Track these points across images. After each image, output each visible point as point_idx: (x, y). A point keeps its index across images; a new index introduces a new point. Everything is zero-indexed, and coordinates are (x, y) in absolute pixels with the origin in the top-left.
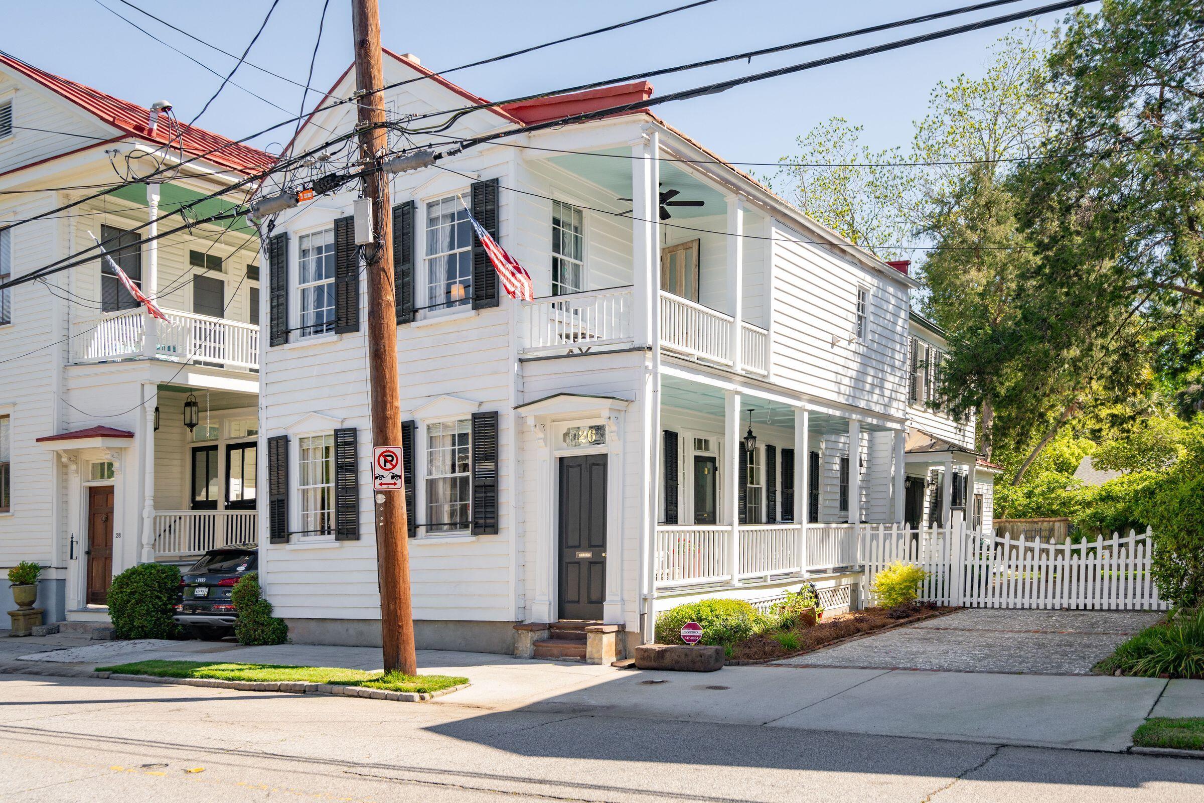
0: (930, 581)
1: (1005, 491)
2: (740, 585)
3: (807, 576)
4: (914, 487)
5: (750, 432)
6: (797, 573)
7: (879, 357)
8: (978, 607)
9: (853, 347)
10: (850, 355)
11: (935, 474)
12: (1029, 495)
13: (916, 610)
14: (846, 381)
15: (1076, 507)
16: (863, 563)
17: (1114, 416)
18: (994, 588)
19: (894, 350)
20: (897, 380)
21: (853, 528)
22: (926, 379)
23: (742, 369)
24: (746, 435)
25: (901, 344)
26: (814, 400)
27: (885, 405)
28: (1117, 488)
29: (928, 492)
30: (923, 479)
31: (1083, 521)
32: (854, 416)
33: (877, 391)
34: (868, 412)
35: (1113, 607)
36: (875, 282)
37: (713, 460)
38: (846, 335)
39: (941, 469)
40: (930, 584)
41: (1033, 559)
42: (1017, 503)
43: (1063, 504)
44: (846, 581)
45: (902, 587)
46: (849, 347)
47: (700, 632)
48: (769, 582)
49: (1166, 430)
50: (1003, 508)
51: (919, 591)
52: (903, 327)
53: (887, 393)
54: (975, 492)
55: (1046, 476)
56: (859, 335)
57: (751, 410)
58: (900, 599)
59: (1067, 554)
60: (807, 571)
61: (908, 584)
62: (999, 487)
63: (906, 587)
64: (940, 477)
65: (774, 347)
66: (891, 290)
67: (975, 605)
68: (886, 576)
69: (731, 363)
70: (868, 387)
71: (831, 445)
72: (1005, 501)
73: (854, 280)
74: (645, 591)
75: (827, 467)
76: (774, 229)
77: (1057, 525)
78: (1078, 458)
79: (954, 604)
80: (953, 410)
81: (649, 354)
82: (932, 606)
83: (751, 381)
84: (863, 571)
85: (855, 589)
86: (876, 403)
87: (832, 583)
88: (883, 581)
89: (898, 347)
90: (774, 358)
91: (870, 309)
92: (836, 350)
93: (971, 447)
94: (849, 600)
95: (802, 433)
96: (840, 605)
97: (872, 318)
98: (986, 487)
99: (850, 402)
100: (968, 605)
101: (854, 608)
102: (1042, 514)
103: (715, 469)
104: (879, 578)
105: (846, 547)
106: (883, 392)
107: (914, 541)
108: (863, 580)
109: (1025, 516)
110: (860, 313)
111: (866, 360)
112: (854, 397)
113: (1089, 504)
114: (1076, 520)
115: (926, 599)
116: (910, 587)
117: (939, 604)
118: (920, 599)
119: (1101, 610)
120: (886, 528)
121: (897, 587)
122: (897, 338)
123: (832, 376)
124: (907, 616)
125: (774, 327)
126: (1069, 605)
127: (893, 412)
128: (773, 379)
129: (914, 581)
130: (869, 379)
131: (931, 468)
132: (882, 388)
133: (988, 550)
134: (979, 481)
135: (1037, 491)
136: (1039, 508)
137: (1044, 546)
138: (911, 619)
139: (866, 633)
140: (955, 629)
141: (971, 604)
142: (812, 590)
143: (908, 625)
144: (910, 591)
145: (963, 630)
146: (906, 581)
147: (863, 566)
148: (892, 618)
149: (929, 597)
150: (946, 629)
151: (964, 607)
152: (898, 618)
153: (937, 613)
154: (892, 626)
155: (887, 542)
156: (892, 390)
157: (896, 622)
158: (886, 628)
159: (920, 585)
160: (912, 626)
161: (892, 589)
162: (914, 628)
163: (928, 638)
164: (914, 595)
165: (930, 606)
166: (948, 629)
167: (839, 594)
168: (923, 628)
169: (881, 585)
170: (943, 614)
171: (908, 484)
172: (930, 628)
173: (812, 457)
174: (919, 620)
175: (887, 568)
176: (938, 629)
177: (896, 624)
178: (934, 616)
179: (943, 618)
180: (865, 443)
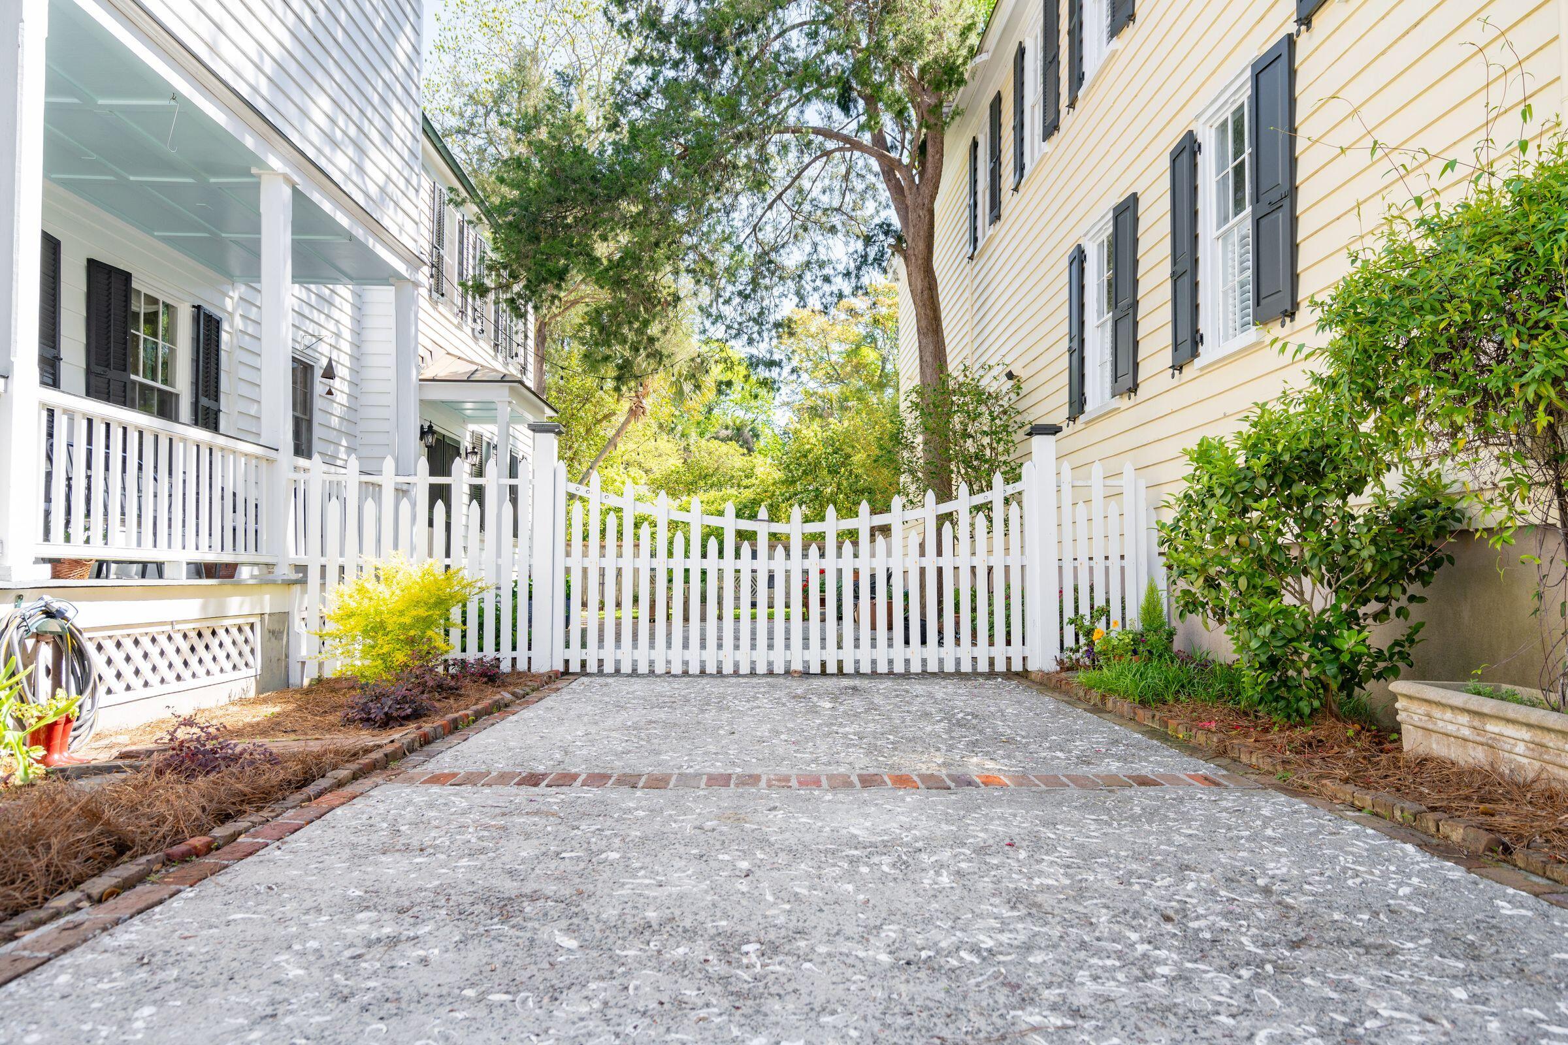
0: (482, 607)
3: (31, 576)
4: (439, 450)
7: (350, 70)
8: (601, 673)
11: (478, 438)
13: (447, 689)
16: (301, 559)
20: (398, 163)
30: (458, 443)
33: (347, 149)
34: (319, 174)
35: (899, 668)
40: (482, 614)
41: (721, 555)
44: (241, 607)
45: (407, 620)
51: (455, 634)
53: (375, 174)
58: (400, 657)
59: (796, 544)
61: (422, 612)
63: (418, 620)
67: (592, 667)
68: (361, 590)
70: (319, 118)
79: (541, 666)
82: (489, 675)
84: (303, 582)
85: (277, 628)
94: (257, 662)
96: (217, 677)
99: (261, 107)
100: (575, 667)
101: (273, 683)
104: (339, 596)
106: (362, 161)
107: (440, 505)
108: (305, 604)
112: (273, 106)
115: (472, 655)
116: (427, 622)
117: (505, 667)
118: (455, 654)
119: (858, 674)
121: (393, 622)
122: (398, 70)
124: (417, 713)
126: (806, 664)
127: (390, 226)
129: (440, 604)
131: (472, 427)
132: (360, 150)
137: (746, 525)
138: (427, 727)
139: (169, 860)
140: (598, 779)
141: (583, 664)
142: (54, 626)
143: (415, 758)
144: (429, 633)
145: (630, 781)
146: (417, 604)
147: (302, 569)
148: (367, 721)
149: (481, 649)
150: (566, 780)
151: (566, 672)
152: (388, 722)
153: (508, 696)
154: (343, 773)
155: (370, 505)
156: (388, 177)
157: (367, 751)
158: (311, 789)
159: (455, 613)
160: (432, 767)
161: (376, 629)
162: (436, 779)
163: (510, 887)
164: (439, 643)
165: (483, 674)
166: (574, 777)
167: (214, 644)
168: (472, 779)
169: (351, 615)
170: (522, 699)
171: (430, 439)
172: (503, 778)
173: (196, 320)
174: (454, 727)
175: (369, 572)
176: (533, 780)
177: (365, 760)
178: (501, 708)
179: (527, 714)
180: (346, 346)
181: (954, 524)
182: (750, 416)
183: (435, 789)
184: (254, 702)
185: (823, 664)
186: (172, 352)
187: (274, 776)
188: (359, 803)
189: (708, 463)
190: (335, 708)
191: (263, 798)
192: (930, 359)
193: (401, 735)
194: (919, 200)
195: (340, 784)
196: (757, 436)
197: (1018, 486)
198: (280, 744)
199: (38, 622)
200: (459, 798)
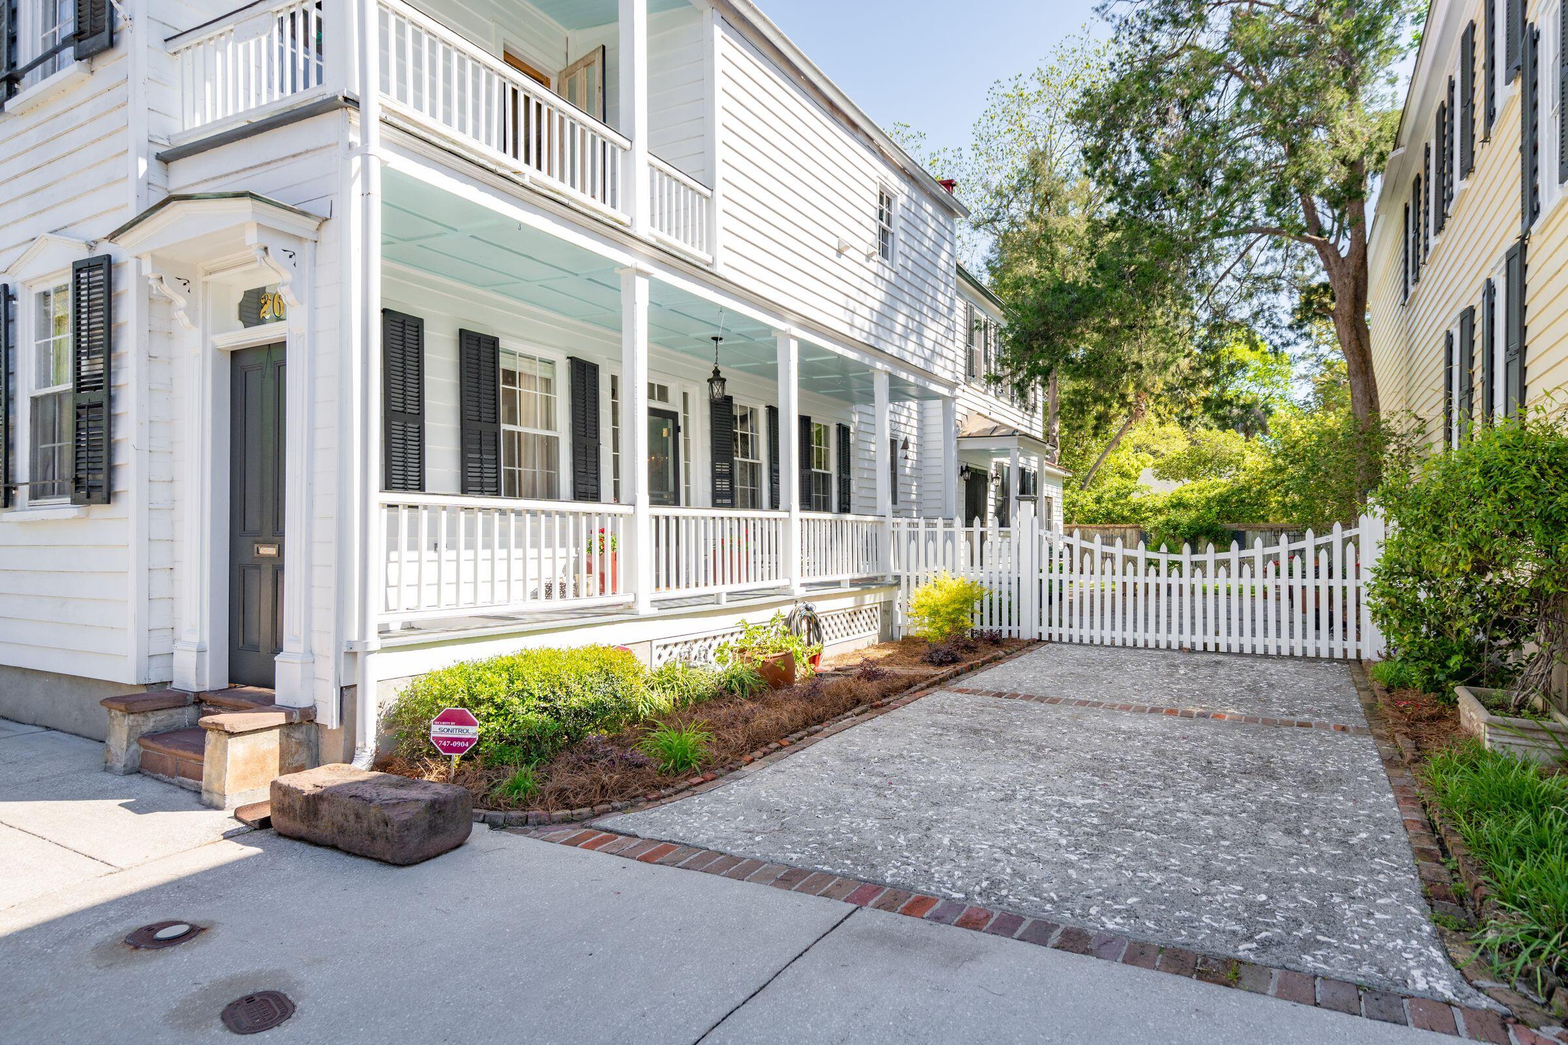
0: (991, 600)
1: (1074, 496)
2: (654, 611)
3: (800, 592)
4: (975, 481)
5: (716, 372)
6: (785, 587)
7: (914, 292)
9: (873, 266)
10: (870, 277)
11: (1000, 466)
12: (1098, 500)
13: (970, 648)
14: (865, 312)
15: (1148, 514)
16: (898, 572)
17: (1207, 400)
18: (1071, 603)
19: (936, 289)
20: (942, 330)
21: (882, 522)
22: (986, 356)
23: (651, 235)
24: (711, 376)
25: (947, 285)
26: (808, 324)
27: (925, 359)
28: (1188, 495)
29: (992, 487)
30: (986, 472)
31: (1156, 528)
32: (879, 365)
33: (913, 337)
34: (900, 362)
35: (1260, 650)
36: (905, 188)
37: (674, 416)
38: (864, 248)
39: (1006, 461)
40: (991, 604)
41: (1135, 574)
42: (1086, 508)
43: (1134, 510)
44: (872, 599)
45: (950, 610)
46: (866, 264)
47: (473, 731)
48: (724, 604)
49: (1225, 442)
50: (1072, 513)
51: (977, 617)
52: (948, 264)
53: (929, 344)
54: (1045, 494)
55: (1115, 482)
56: (884, 252)
57: (715, 339)
58: (947, 629)
59: (1187, 568)
60: (803, 585)
61: (957, 606)
62: (1068, 492)
63: (955, 610)
64: (1005, 470)
65: (721, 220)
66: (930, 209)
67: (1055, 638)
68: (927, 594)
69: (625, 219)
70: (899, 329)
71: (865, 419)
72: (1074, 506)
73: (873, 174)
74: (355, 635)
75: (862, 445)
76: (718, 31)
77: (1129, 531)
78: (1138, 470)
79: (1026, 635)
80: (1018, 385)
81: (354, 115)
82: (995, 640)
83: (670, 259)
84: (898, 584)
85: (887, 610)
86: (913, 354)
87: (849, 603)
88: (923, 601)
89: (942, 287)
90: (722, 238)
91: (898, 224)
92: (843, 260)
93: (1040, 436)
94: (878, 626)
95: (788, 372)
96: (863, 634)
97: (902, 236)
98: (1055, 490)
99: (872, 341)
100: (1045, 637)
101: (887, 638)
102: (1113, 521)
103: (677, 429)
104: (918, 595)
105: (872, 548)
106: (921, 340)
107: (949, 542)
108: (899, 595)
109: (1095, 522)
110: (884, 224)
111: (894, 292)
112: (877, 337)
113: (1160, 511)
114: (1148, 527)
115: (986, 627)
116: (961, 611)
117: (1005, 635)
118: (977, 627)
120: (928, 525)
121: (943, 610)
122: (940, 274)
123: (841, 300)
124: (955, 661)
125: (721, 187)
126: (1193, 644)
127: (937, 370)
128: (720, 270)
129: (968, 601)
130: (901, 319)
131: (995, 460)
132: (920, 335)
133: (1061, 556)
134: (1048, 483)
135: (1106, 496)
136: (1109, 514)
137: (1152, 555)
138: (958, 668)
139: (872, 707)
140: (1027, 697)
141: (1050, 635)
142: (809, 614)
143: (952, 681)
144: (961, 617)
145: (1041, 700)
146: (954, 602)
147: (898, 578)
148: (932, 662)
149: (991, 624)
150: (1014, 696)
151: (1040, 640)
152: (941, 664)
153: (1001, 653)
154: (923, 685)
155: (931, 544)
156: (935, 342)
157: (932, 676)
158: (912, 690)
159: (977, 606)
160: (959, 686)
161: (935, 613)
162: (960, 691)
163: (979, 727)
164: (968, 623)
165: (991, 640)
166: (1017, 695)
167: (861, 617)
168: (974, 692)
169: (923, 606)
170: (1010, 655)
171: (967, 475)
172: (987, 693)
173: (839, 431)
174: (971, 668)
175: (931, 581)
176: (1000, 695)
177: (932, 680)
178: (996, 660)
179: (1009, 664)
180: (914, 423)
181: (1303, 558)
182: (1266, 391)
183: (959, 695)
184: (878, 647)
185: (1205, 645)
186: (827, 451)
187: (898, 683)
188: (930, 697)
189: (1207, 450)
190: (917, 654)
191: (896, 691)
192: (1360, 396)
193: (946, 670)
194: (1345, 270)
195: (922, 689)
196: (1269, 412)
197: (1353, 532)
198: (897, 670)
199: (804, 612)
200: (967, 699)
